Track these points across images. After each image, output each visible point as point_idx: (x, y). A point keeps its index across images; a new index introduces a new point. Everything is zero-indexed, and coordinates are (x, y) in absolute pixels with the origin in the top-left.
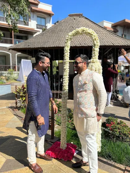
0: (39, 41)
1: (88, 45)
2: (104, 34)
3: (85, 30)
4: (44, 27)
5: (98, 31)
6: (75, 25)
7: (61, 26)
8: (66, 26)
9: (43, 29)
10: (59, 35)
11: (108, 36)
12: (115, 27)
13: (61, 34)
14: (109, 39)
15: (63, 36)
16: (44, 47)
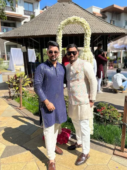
0: (28, 29)
1: (79, 32)
2: (94, 22)
3: (77, 19)
4: (32, 14)
5: (88, 18)
6: (64, 12)
7: (51, 13)
8: (55, 13)
9: (31, 16)
10: (49, 23)
11: (98, 23)
12: (103, 12)
13: (50, 21)
14: (99, 26)
15: (53, 24)
16: (34, 36)
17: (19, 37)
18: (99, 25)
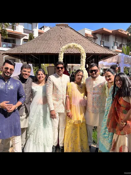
1: (74, 52)
2: (87, 44)
3: (75, 45)
4: (31, 32)
5: (82, 40)
6: (62, 34)
7: (50, 34)
8: (54, 34)
10: (49, 43)
11: (90, 45)
13: (50, 41)
14: (91, 48)
15: (52, 44)
16: (36, 53)
17: (22, 53)
18: (91, 46)
